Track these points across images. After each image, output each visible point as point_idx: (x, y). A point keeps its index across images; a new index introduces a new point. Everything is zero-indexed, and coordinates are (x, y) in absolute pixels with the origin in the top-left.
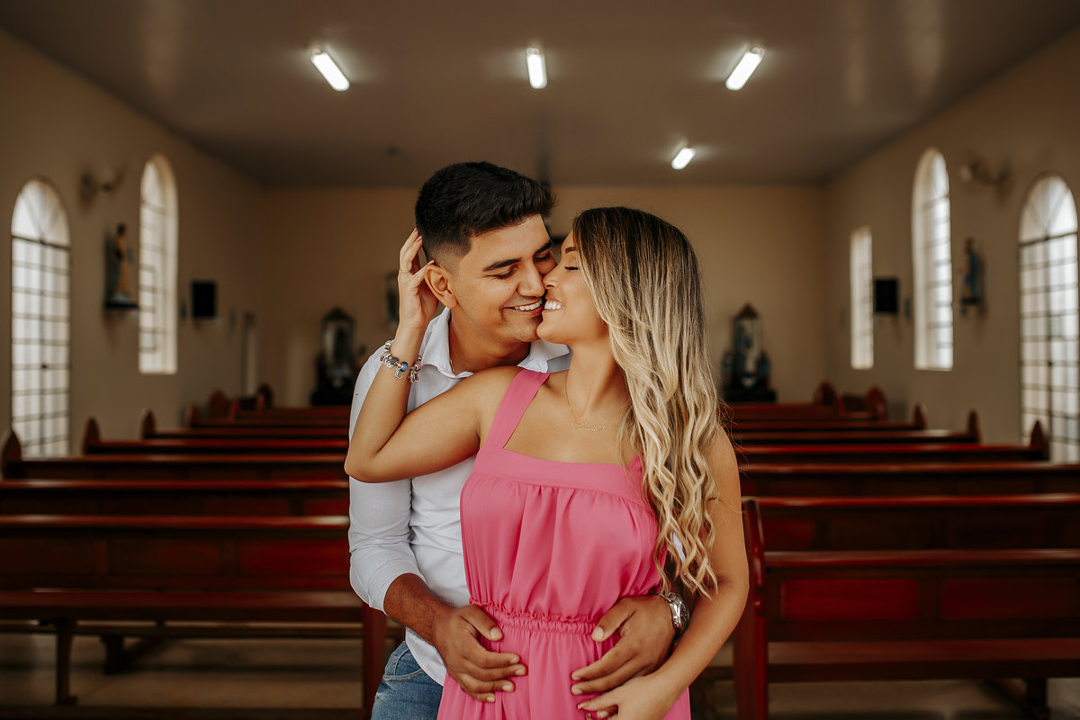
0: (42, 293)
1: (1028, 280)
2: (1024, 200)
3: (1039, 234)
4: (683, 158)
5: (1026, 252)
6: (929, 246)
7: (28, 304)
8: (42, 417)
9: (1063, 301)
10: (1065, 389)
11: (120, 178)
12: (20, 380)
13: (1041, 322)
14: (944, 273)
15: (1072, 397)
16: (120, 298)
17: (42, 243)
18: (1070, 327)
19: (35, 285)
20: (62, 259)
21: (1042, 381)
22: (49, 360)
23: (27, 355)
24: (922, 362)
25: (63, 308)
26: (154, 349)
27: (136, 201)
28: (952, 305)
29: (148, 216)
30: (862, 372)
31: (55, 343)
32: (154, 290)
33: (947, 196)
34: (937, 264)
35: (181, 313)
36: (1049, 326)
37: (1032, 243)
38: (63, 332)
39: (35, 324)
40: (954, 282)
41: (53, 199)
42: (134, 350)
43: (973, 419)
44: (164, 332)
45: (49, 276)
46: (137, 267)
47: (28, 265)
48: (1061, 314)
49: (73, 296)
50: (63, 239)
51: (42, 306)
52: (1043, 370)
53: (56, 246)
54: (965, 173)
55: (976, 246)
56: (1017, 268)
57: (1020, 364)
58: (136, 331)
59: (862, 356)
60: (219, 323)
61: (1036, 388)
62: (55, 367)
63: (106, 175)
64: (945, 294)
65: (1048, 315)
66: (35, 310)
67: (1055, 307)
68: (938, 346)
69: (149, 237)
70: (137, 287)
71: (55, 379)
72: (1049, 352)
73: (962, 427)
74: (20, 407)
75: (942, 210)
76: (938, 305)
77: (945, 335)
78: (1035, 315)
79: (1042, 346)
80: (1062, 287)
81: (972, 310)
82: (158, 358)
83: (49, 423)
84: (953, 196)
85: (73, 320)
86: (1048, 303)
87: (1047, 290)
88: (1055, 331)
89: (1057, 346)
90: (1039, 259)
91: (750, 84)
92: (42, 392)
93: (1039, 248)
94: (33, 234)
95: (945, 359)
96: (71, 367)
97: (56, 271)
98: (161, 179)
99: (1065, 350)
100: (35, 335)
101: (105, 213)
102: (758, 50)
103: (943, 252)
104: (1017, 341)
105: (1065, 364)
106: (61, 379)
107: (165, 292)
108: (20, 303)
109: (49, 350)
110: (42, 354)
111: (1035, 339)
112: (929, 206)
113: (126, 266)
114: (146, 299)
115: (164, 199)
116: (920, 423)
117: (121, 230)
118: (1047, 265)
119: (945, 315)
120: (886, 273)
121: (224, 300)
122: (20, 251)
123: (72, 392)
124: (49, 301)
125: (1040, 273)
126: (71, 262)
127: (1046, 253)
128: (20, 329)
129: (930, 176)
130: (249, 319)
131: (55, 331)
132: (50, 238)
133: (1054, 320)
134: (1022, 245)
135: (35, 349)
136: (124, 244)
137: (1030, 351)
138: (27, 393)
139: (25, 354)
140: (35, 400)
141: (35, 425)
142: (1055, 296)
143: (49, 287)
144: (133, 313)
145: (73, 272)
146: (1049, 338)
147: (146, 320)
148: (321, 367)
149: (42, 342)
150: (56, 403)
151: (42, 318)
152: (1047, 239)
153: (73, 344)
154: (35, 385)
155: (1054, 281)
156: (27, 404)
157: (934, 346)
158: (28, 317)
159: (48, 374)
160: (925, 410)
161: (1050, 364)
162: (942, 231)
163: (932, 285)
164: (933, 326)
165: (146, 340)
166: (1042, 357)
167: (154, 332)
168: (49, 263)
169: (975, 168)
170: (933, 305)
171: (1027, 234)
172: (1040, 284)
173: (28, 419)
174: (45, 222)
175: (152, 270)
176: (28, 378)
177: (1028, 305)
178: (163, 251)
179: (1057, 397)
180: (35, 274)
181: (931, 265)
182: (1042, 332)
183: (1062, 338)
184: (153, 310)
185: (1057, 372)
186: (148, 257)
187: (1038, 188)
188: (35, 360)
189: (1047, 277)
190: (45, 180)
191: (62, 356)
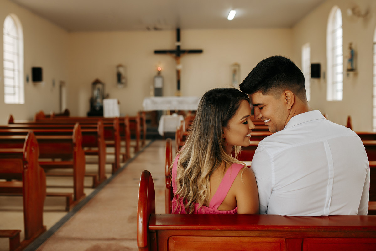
4: (232, 15)
6: (334, 49)
14: (340, 60)
24: (330, 98)
28: (343, 73)
32: (13, 70)
33: (341, 27)
34: (337, 56)
40: (344, 63)
42: (2, 94)
44: (19, 87)
46: (2, 60)
54: (349, 12)
55: (353, 46)
58: (3, 86)
64: (340, 69)
68: (337, 91)
69: (8, 48)
70: (3, 68)
75: (339, 33)
76: (337, 74)
77: (340, 86)
81: (351, 74)
84: (344, 27)
95: (339, 96)
98: (15, 25)
103: (339, 51)
107: (19, 71)
112: (334, 32)
114: (8, 73)
115: (17, 33)
119: (340, 78)
120: (315, 61)
129: (335, 18)
130: (62, 84)
148: (92, 101)
157: (335, 91)
162: (339, 42)
163: (334, 65)
164: (335, 83)
167: (14, 87)
169: (353, 10)
170: (334, 74)
177: (375, 71)
178: (18, 54)
181: (334, 57)
184: (13, 78)
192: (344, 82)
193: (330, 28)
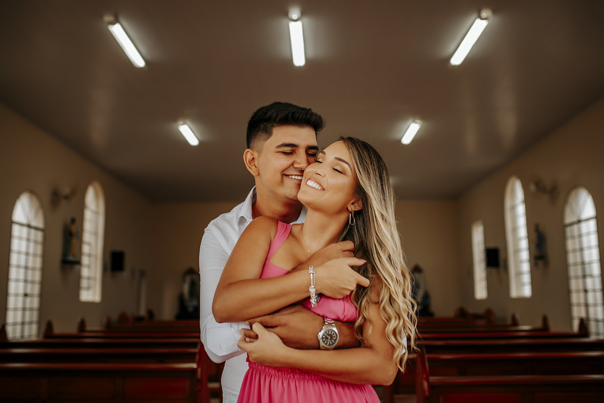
0: (27, 254)
1: (570, 245)
2: (565, 201)
3: (575, 219)
5: (568, 230)
6: (515, 229)
7: (19, 260)
8: (23, 323)
9: (590, 255)
10: (595, 305)
11: (74, 192)
12: (12, 302)
13: (579, 268)
14: (524, 244)
15: (600, 309)
16: (71, 258)
17: (29, 226)
18: (596, 269)
19: (24, 249)
20: (39, 236)
21: (582, 301)
22: (29, 291)
23: (17, 288)
24: (514, 293)
25: (38, 263)
26: (88, 288)
27: (82, 206)
28: (530, 261)
29: (88, 215)
30: (481, 301)
31: (33, 282)
32: (90, 255)
33: (523, 202)
34: (520, 239)
35: (105, 269)
36: (584, 270)
37: (572, 224)
38: (37, 276)
39: (22, 271)
40: (530, 249)
41: (36, 202)
42: (77, 288)
43: (545, 320)
44: (95, 279)
45: (32, 245)
46: (81, 242)
47: (20, 238)
48: (590, 263)
49: (45, 256)
50: (40, 224)
51: (27, 261)
52: (582, 295)
53: (36, 229)
54: (533, 188)
55: (541, 228)
56: (563, 238)
57: (569, 292)
58: (79, 277)
59: (481, 292)
60: (125, 275)
61: (579, 305)
62: (32, 296)
63: (66, 190)
64: (525, 255)
65: (583, 263)
66: (23, 263)
67: (587, 259)
68: (523, 285)
69: (88, 226)
70: (80, 253)
71: (31, 303)
72: (585, 284)
73: (539, 324)
74: (11, 317)
75: (521, 209)
76: (521, 262)
77: (526, 278)
78: (575, 264)
79: (581, 281)
80: (590, 248)
81: (541, 263)
82: (91, 293)
83: (27, 327)
84: (527, 201)
85: (44, 269)
86: (582, 257)
87: (581, 250)
88: (588, 272)
89: (589, 281)
90: (576, 233)
91: (414, 141)
92: (24, 309)
93: (575, 227)
94: (24, 221)
95: (527, 291)
96: (42, 296)
97: (36, 242)
98: (96, 195)
99: (594, 283)
100: (22, 277)
101: (65, 211)
102: (418, 121)
103: (523, 232)
104: (566, 279)
105: (594, 291)
106: (35, 302)
107: (96, 257)
108: (14, 259)
109: (29, 286)
110: (25, 288)
111: (577, 277)
112: (513, 208)
113: (75, 241)
114: (85, 260)
115: (98, 206)
116: (515, 323)
117: (73, 221)
118: (580, 236)
119: (526, 267)
120: (492, 245)
121: (128, 262)
122: (16, 230)
123: (41, 310)
124: (31, 258)
125: (577, 240)
126: (45, 238)
127: (579, 230)
128: (14, 273)
129: (513, 192)
130: (143, 273)
131: (33, 275)
132: (33, 224)
133: (587, 266)
134: (565, 226)
135: (21, 285)
136: (74, 228)
137: (574, 284)
138: (16, 309)
139: (15, 287)
140: (19, 314)
141: (19, 328)
142: (586, 253)
143: (31, 251)
144: (77, 267)
145: (45, 243)
146: (584, 276)
147: (85, 272)
148: (181, 300)
149: (26, 281)
150: (31, 316)
151: (26, 268)
152: (579, 221)
153: (43, 283)
154: (20, 305)
155: (585, 244)
156: (15, 316)
157: (521, 285)
158: (18, 266)
159: (28, 300)
160: (518, 316)
161: (586, 291)
162: (522, 221)
163: (517, 251)
164: (519, 274)
165: (84, 283)
166: (581, 287)
167: (89, 278)
168: (32, 237)
169: (538, 184)
170: (519, 262)
171: (568, 219)
172: (577, 246)
173: (15, 324)
174: (31, 215)
175: (89, 244)
176: (16, 301)
177: (571, 259)
178: (96, 234)
179: (591, 310)
180: (24, 243)
181: (517, 240)
182: (580, 273)
183: (591, 276)
184: (89, 267)
185: (590, 296)
186: (87, 237)
187: (573, 194)
188: (21, 291)
189: (581, 243)
190: (32, 192)
191: (36, 289)
192: (532, 272)
193: (508, 203)
